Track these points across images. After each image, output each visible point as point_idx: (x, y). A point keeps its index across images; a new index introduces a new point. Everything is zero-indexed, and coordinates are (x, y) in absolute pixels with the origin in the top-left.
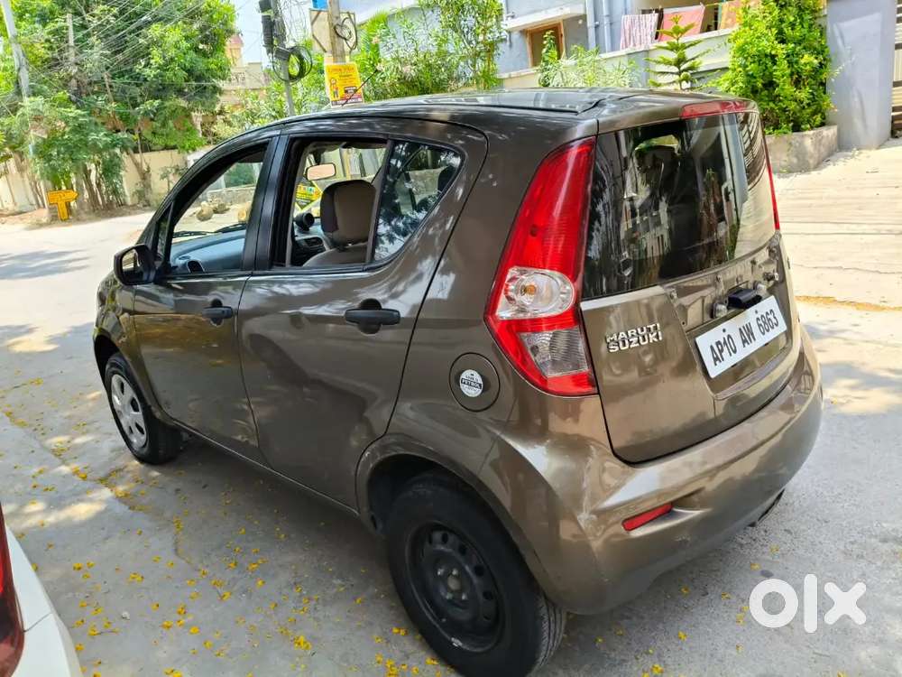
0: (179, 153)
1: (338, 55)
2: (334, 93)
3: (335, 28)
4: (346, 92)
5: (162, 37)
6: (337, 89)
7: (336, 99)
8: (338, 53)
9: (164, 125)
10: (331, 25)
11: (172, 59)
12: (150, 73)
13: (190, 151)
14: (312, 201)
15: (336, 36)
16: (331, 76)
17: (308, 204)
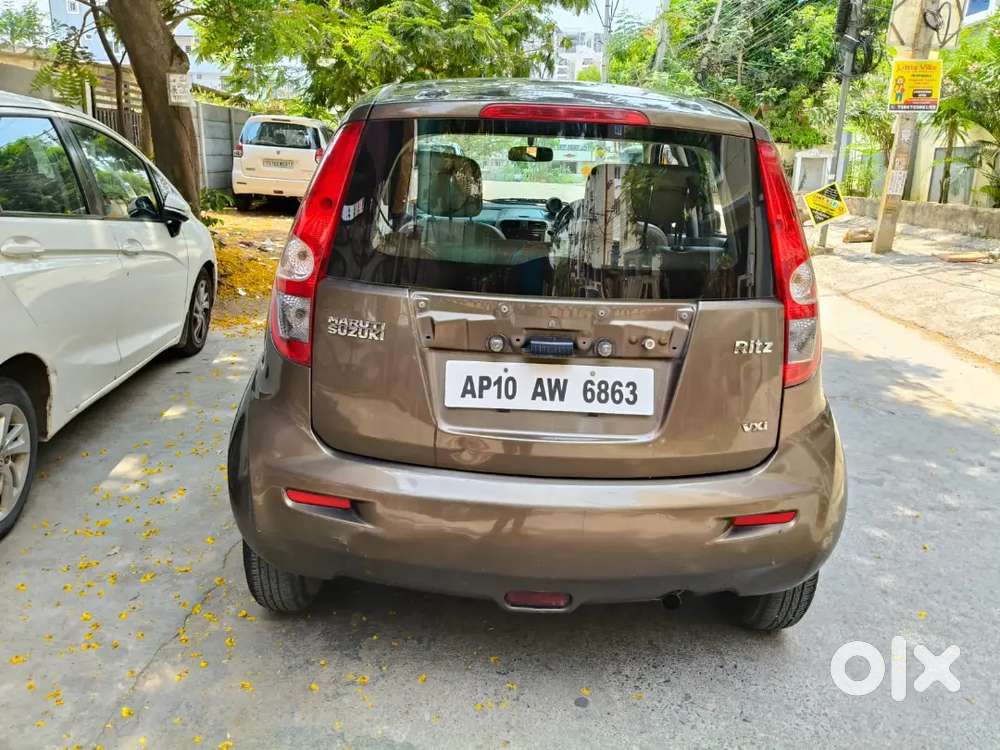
0: (790, 148)
1: (920, 49)
2: (897, 95)
3: (925, 15)
4: (915, 95)
5: (811, 22)
6: (903, 90)
7: (898, 102)
8: (921, 46)
9: (782, 116)
10: (922, 10)
11: (814, 47)
12: (784, 57)
13: (803, 148)
14: (831, 217)
15: (924, 24)
16: (900, 74)
17: (826, 219)
